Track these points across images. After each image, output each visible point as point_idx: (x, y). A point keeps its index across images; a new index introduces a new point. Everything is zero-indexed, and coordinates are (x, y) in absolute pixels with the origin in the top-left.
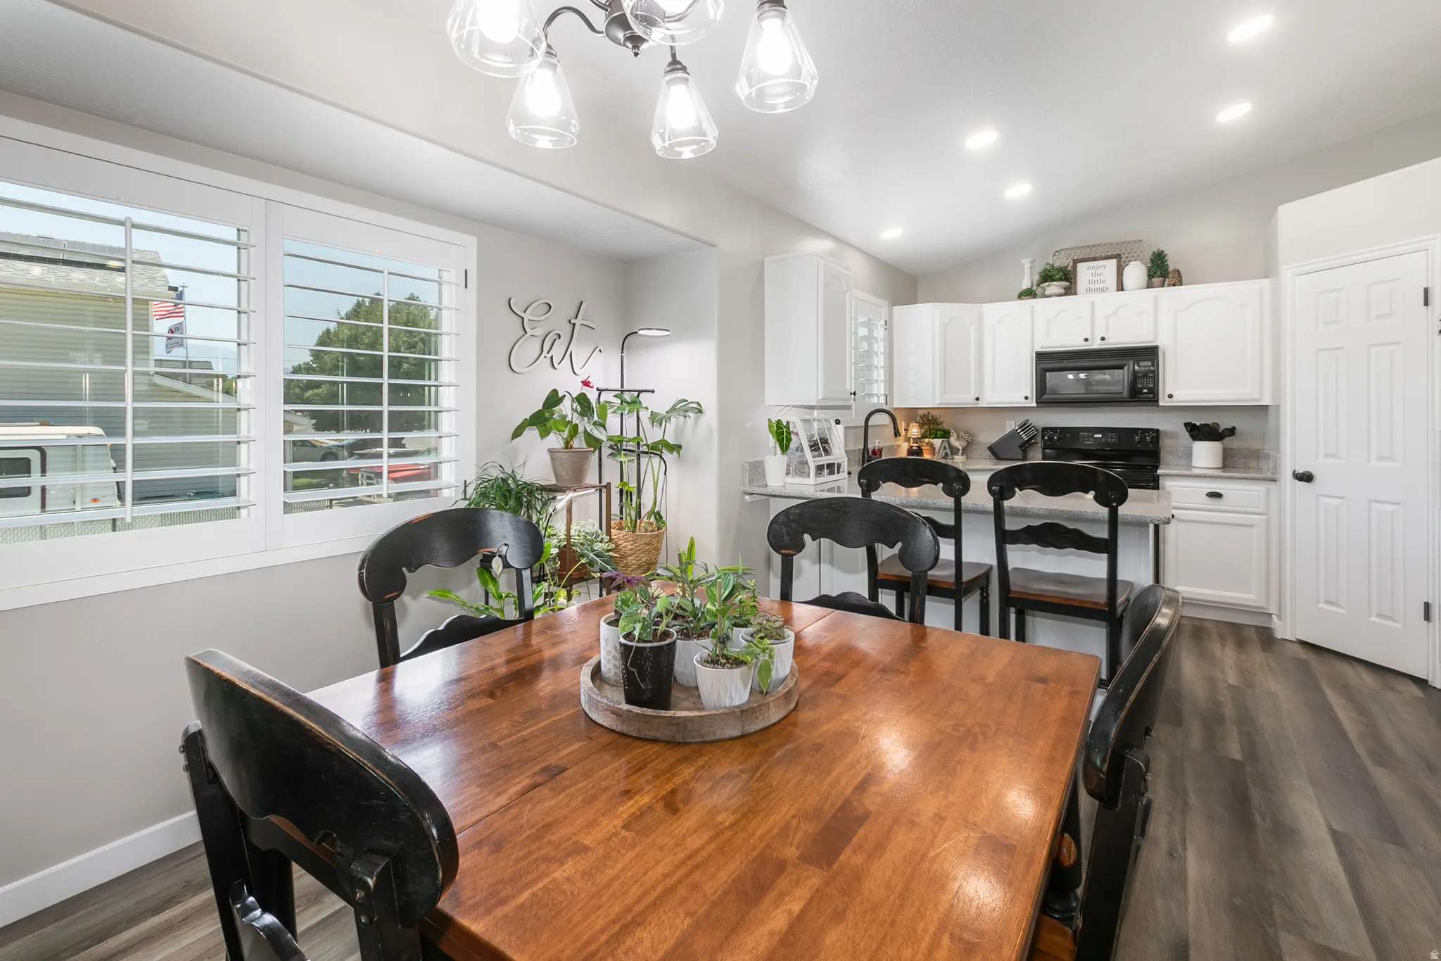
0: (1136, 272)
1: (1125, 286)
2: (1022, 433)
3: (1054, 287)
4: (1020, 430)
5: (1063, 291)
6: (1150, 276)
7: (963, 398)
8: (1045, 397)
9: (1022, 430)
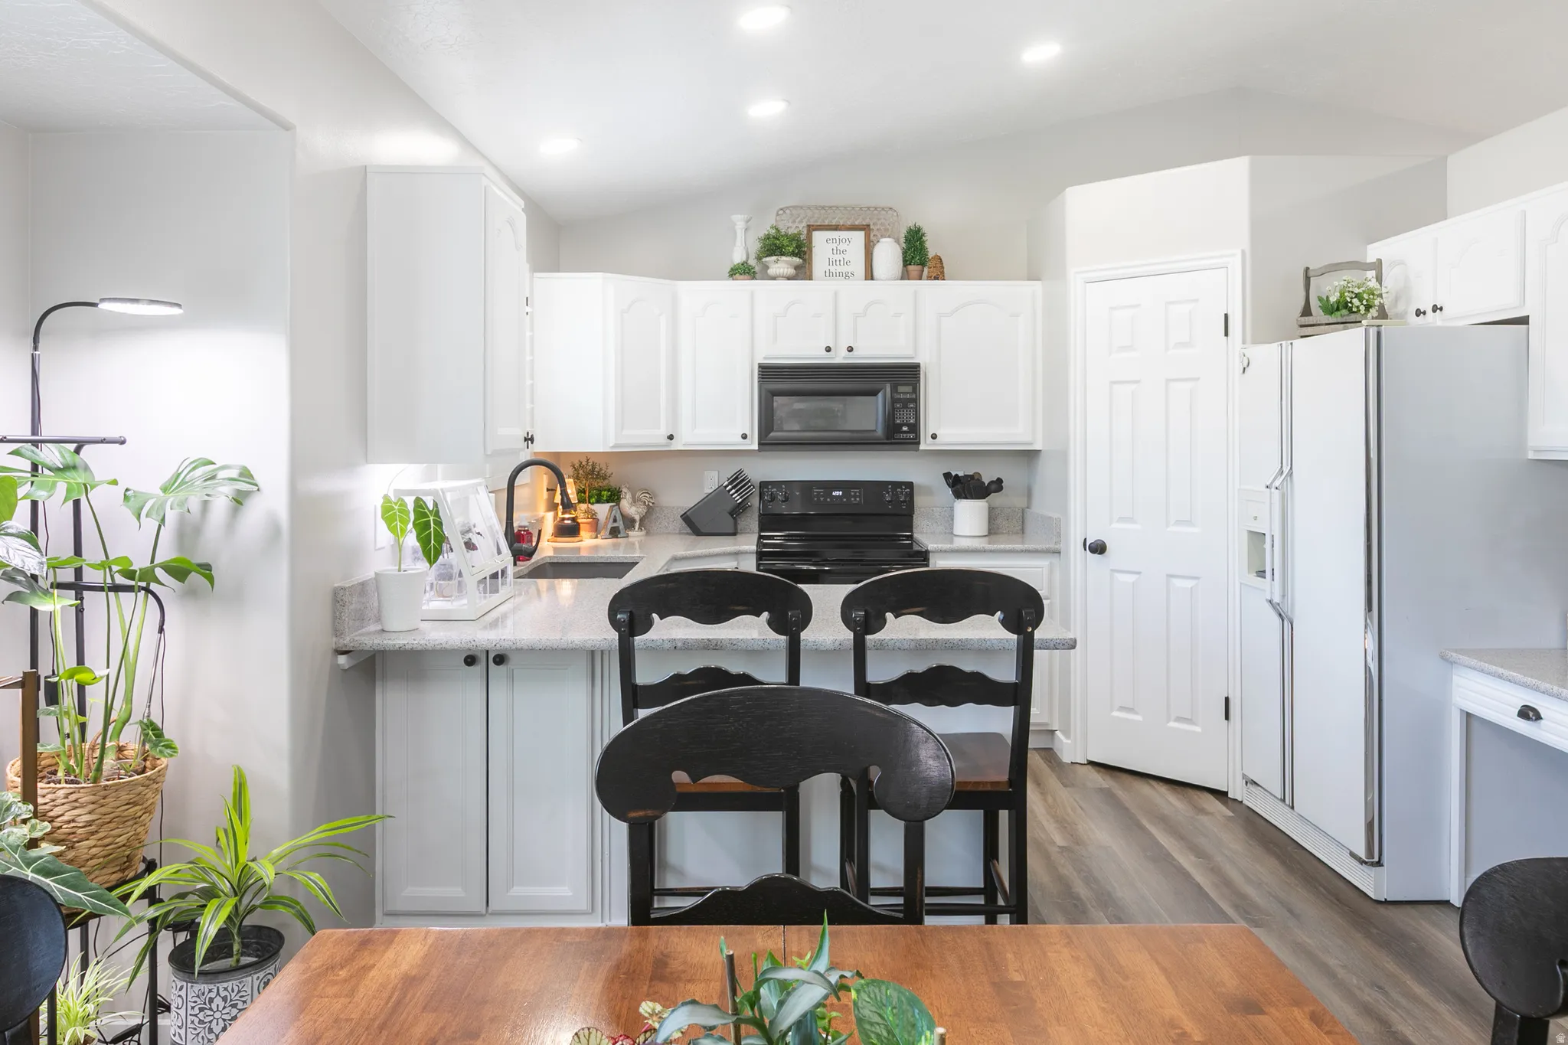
0: (888, 253)
1: (876, 274)
2: (733, 491)
3: (782, 265)
4: (728, 488)
5: (791, 271)
6: (906, 262)
8: (770, 438)
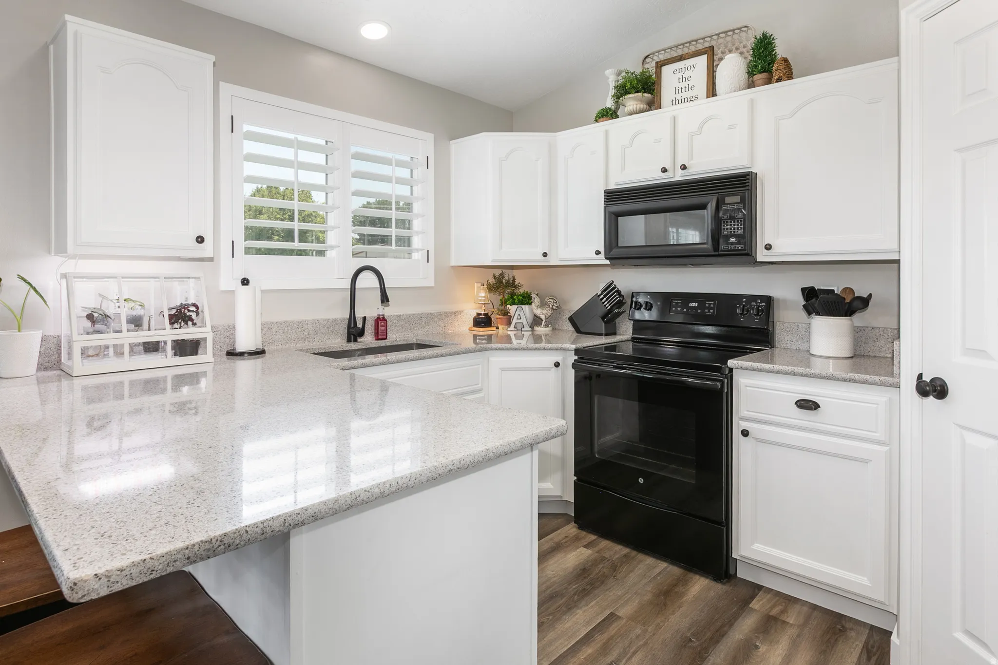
0: (732, 69)
1: (719, 90)
2: (606, 299)
4: (602, 296)
5: (645, 105)
7: (529, 254)
9: (605, 296)
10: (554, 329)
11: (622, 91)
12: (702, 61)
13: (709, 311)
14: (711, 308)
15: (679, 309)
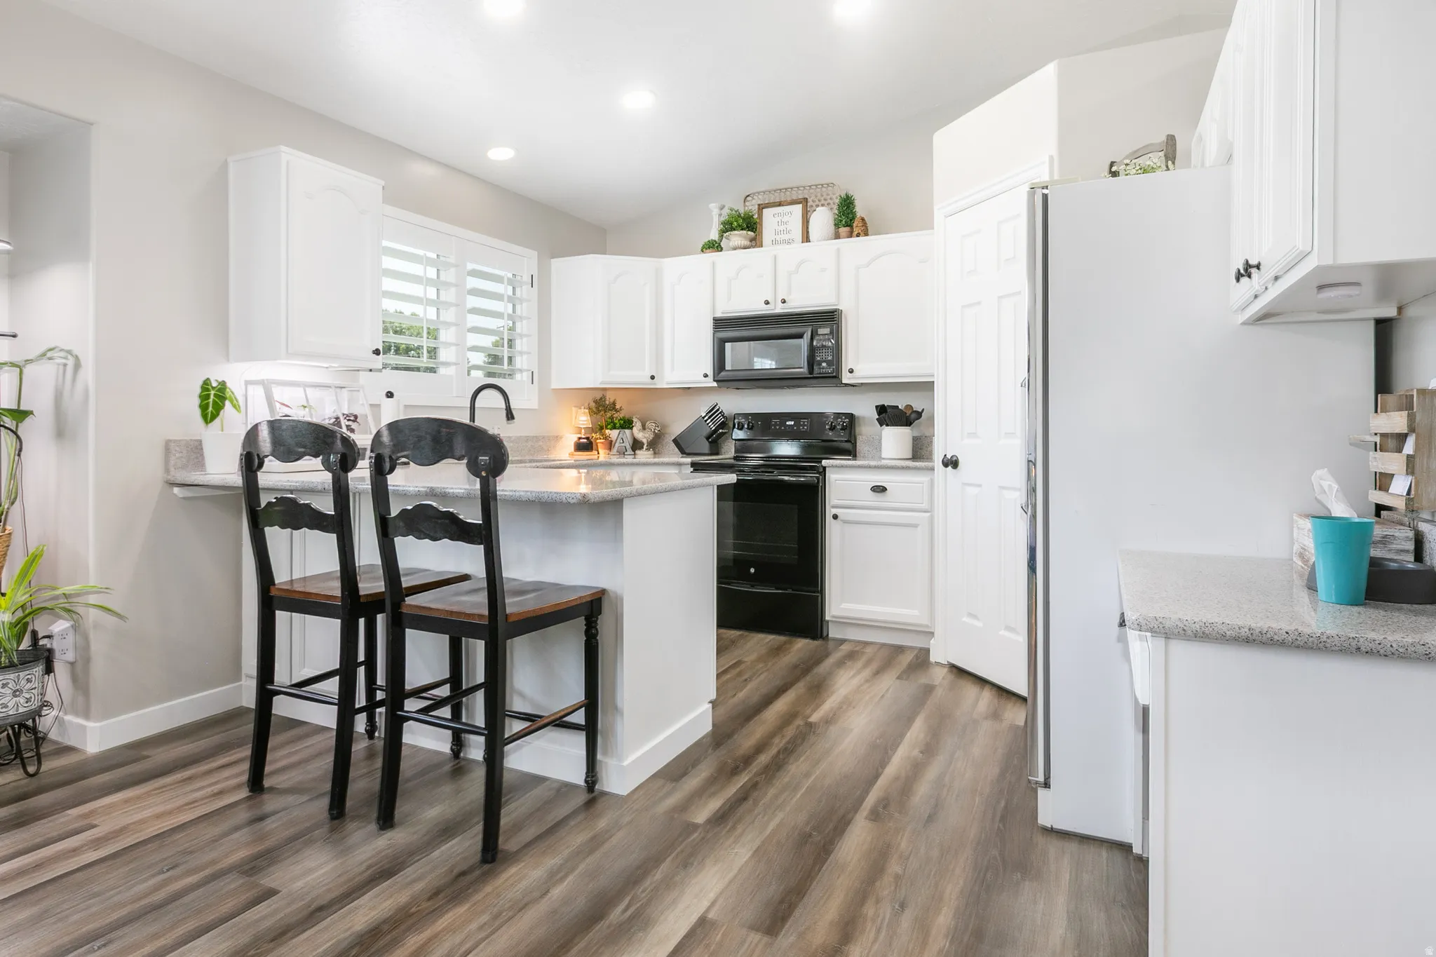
0: (822, 219)
1: (811, 237)
3: (738, 238)
4: (707, 418)
5: (747, 243)
6: (837, 225)
7: (636, 376)
9: (709, 418)
10: (655, 453)
11: (728, 227)
12: (798, 208)
13: (803, 428)
14: (805, 425)
15: (778, 427)
